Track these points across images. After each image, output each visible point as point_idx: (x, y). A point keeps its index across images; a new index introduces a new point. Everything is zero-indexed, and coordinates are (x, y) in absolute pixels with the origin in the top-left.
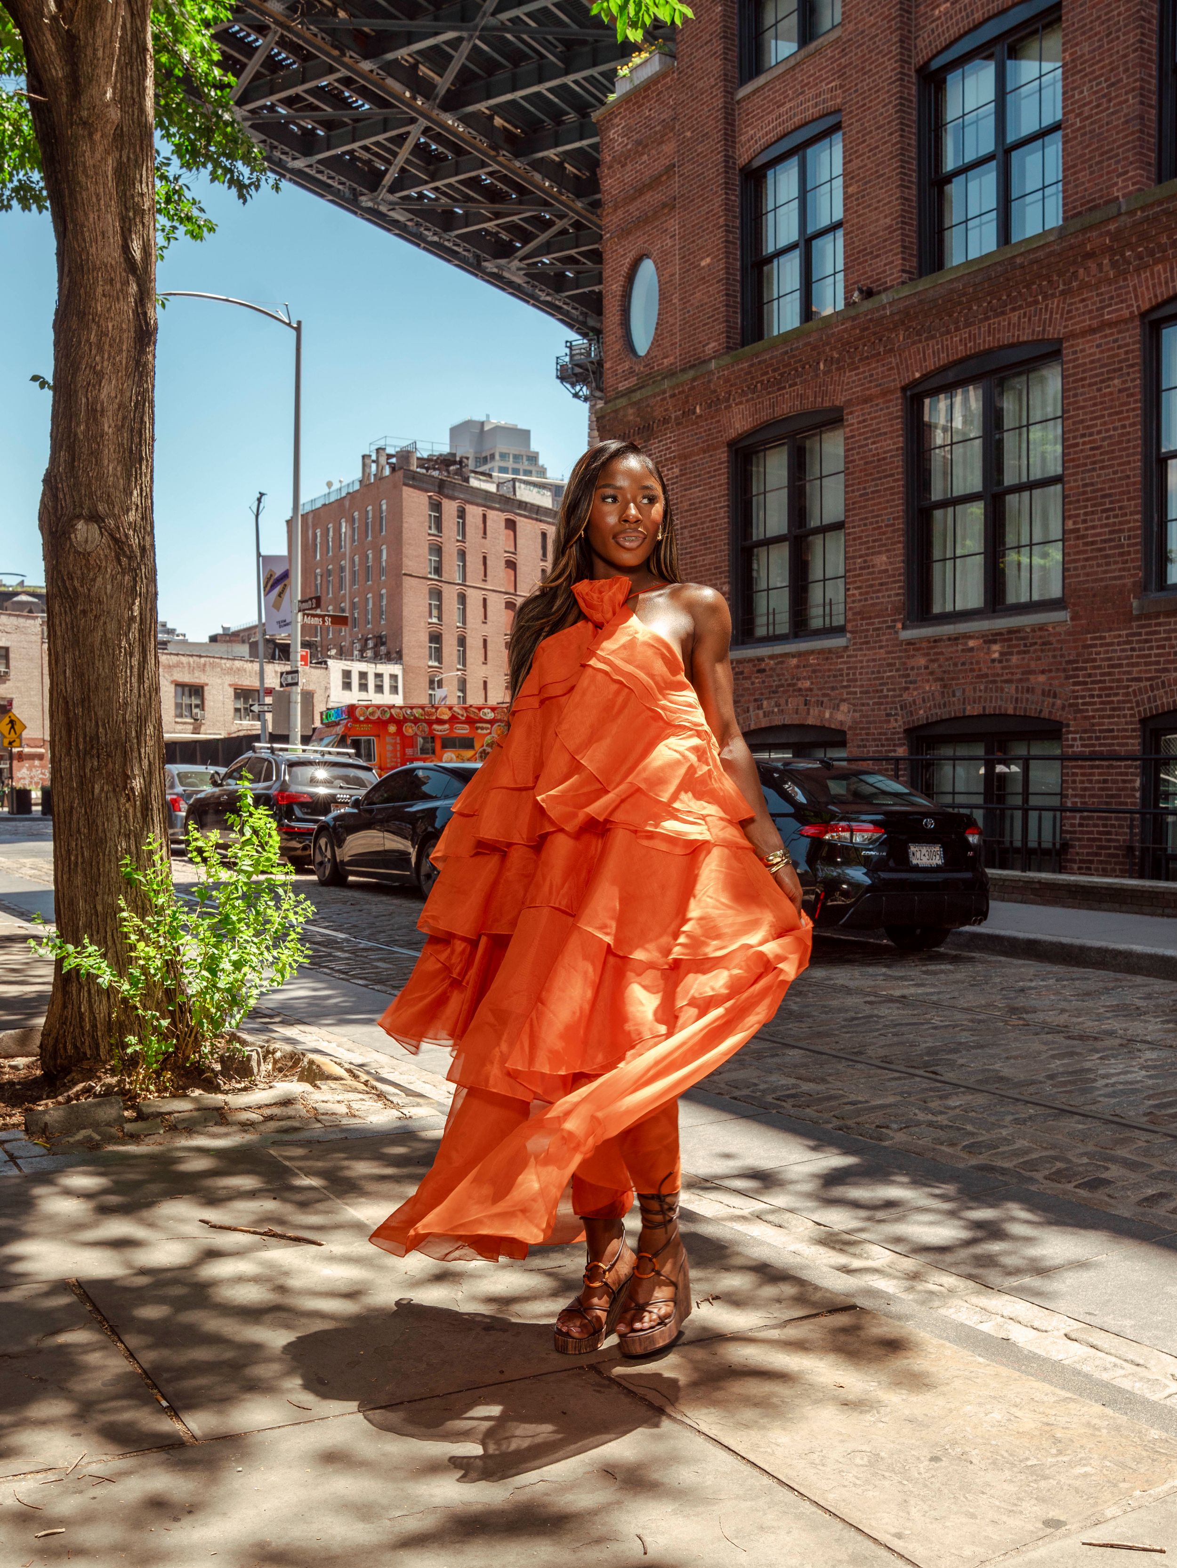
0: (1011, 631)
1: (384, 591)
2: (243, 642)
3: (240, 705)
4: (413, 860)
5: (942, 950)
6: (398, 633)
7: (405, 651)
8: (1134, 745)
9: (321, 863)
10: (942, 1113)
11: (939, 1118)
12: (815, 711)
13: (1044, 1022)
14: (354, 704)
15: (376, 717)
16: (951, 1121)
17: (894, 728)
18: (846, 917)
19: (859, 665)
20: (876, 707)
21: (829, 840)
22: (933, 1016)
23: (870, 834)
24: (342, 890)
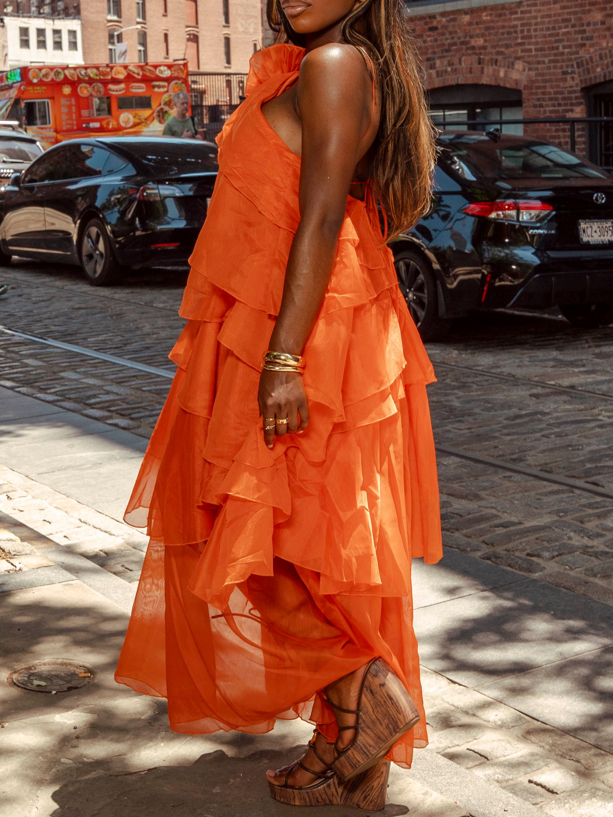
4: (75, 238)
7: (83, 6)
10: (599, 535)
11: (595, 542)
12: (489, 70)
14: (28, 64)
15: (49, 79)
16: (607, 546)
17: (571, 87)
18: (515, 298)
19: (533, 21)
20: (552, 65)
21: (494, 219)
22: (602, 410)
23: (537, 212)
24: (5, 269)
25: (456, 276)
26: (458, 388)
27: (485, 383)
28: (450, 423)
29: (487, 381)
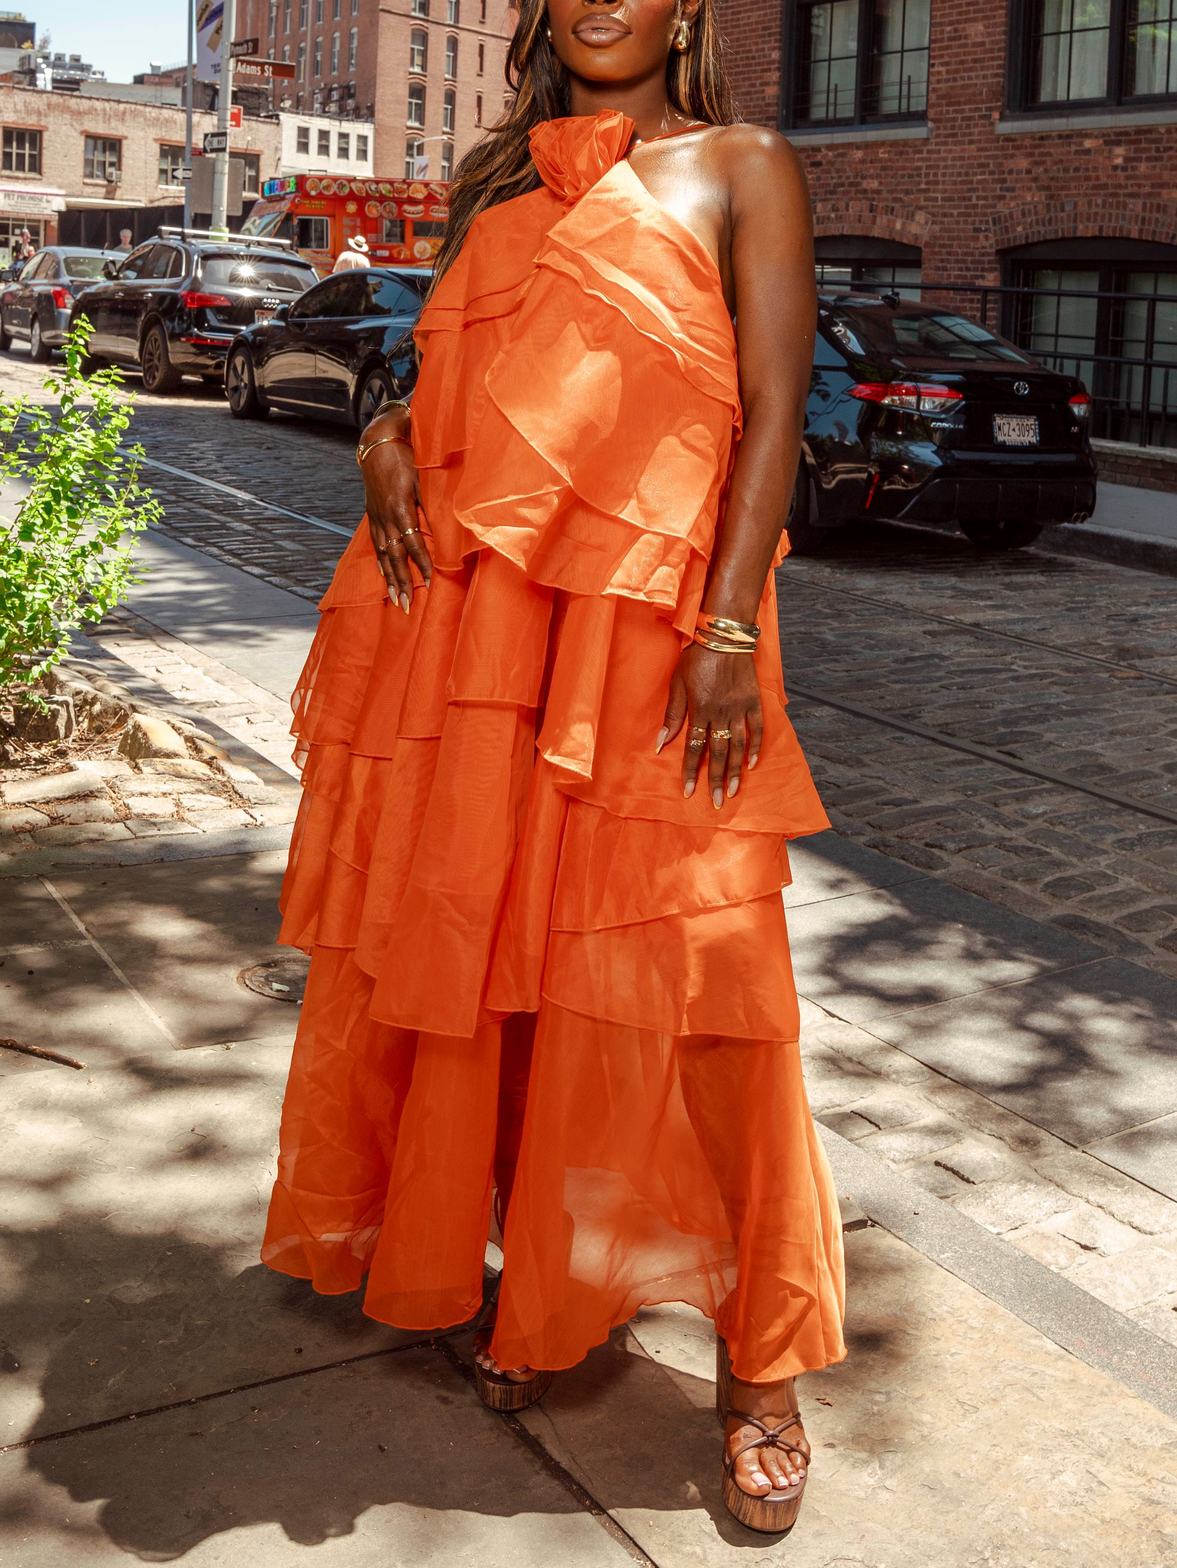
0: (1139, 131)
1: (355, 30)
2: (177, 85)
3: (167, 165)
4: (352, 391)
5: (1032, 549)
6: (370, 83)
7: (378, 107)
9: (236, 389)
10: (1018, 824)
11: (1013, 833)
12: (882, 220)
13: (1163, 674)
14: (307, 173)
15: (331, 192)
16: (1030, 840)
17: (984, 248)
18: (908, 507)
19: (942, 164)
20: (961, 219)
21: (888, 405)
22: (1015, 658)
23: (943, 400)
24: (261, 424)
25: (835, 474)
26: (833, 617)
27: (866, 612)
28: (822, 661)
29: (868, 610)
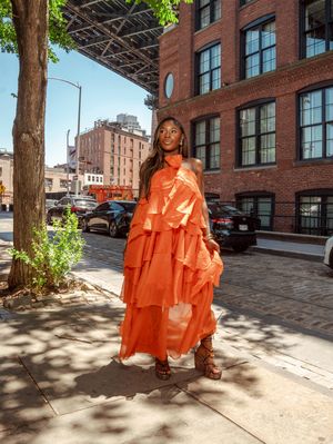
0: (262, 170)
1: (99, 156)
2: (63, 168)
3: (62, 184)
4: (108, 226)
7: (104, 172)
8: (293, 199)
9: (83, 226)
11: (255, 300)
14: (91, 185)
17: (232, 194)
19: (223, 178)
20: (227, 188)
23: (229, 222)
24: (89, 233)
